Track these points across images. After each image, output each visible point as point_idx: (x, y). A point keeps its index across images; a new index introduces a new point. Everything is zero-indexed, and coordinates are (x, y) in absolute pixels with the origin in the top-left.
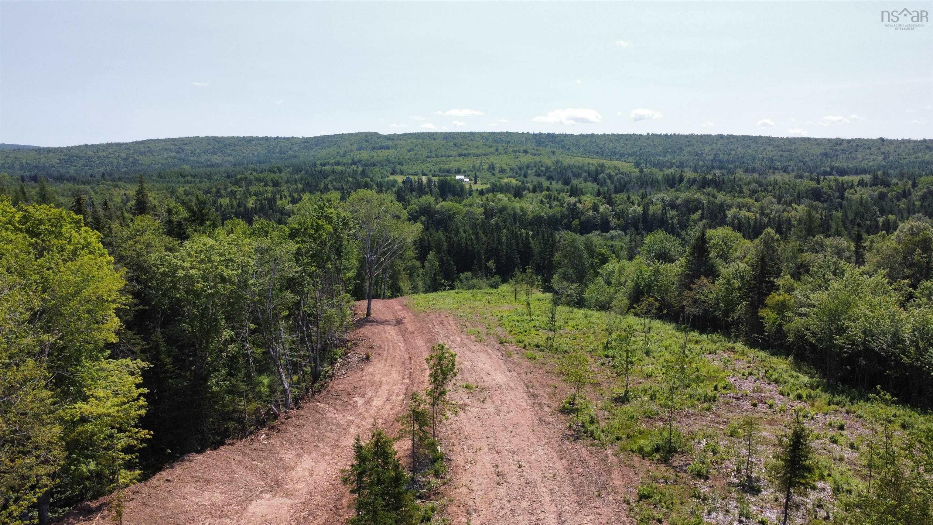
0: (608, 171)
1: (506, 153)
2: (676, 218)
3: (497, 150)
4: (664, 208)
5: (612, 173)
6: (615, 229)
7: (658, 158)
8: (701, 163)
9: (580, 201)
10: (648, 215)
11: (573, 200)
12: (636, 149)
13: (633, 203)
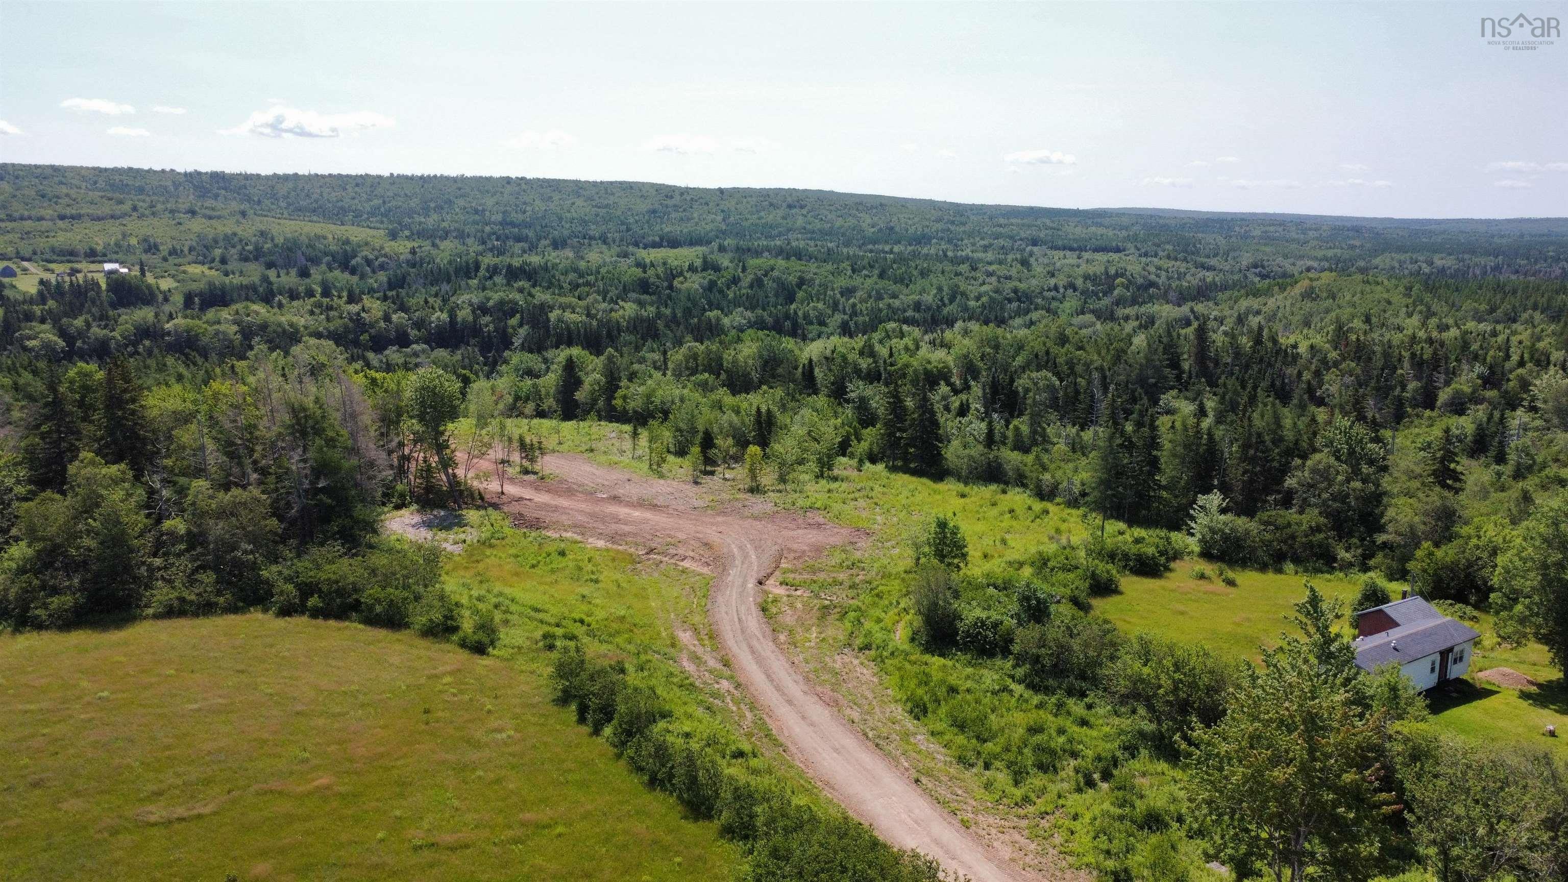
0: (365, 253)
1: (153, 214)
2: (491, 326)
3: (135, 209)
4: (473, 312)
5: (371, 257)
6: (417, 342)
7: (417, 219)
8: (488, 229)
9: (363, 310)
10: (457, 323)
11: (354, 308)
12: (376, 202)
13: (433, 308)
